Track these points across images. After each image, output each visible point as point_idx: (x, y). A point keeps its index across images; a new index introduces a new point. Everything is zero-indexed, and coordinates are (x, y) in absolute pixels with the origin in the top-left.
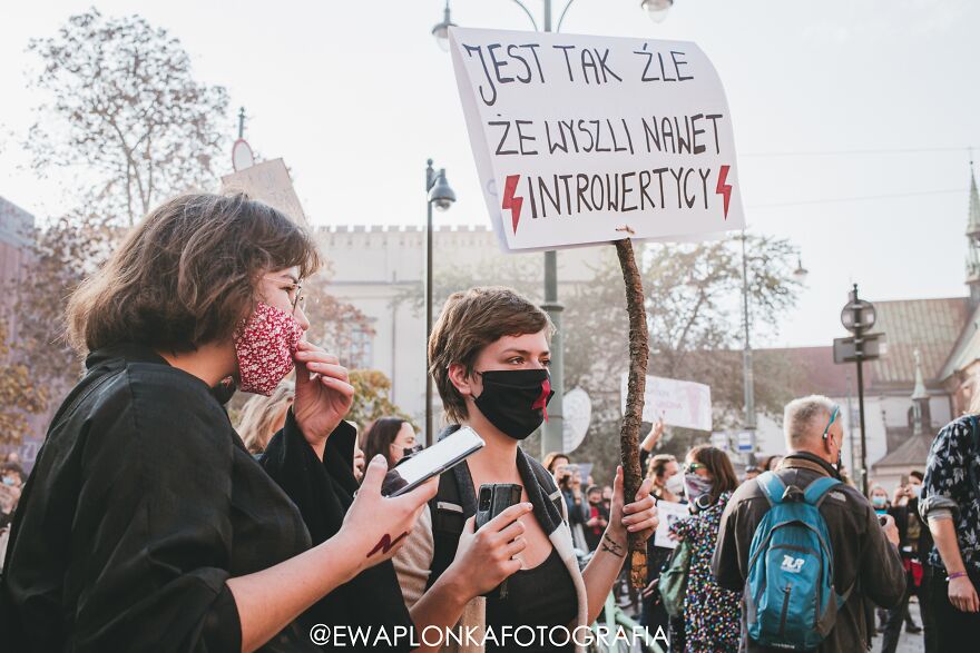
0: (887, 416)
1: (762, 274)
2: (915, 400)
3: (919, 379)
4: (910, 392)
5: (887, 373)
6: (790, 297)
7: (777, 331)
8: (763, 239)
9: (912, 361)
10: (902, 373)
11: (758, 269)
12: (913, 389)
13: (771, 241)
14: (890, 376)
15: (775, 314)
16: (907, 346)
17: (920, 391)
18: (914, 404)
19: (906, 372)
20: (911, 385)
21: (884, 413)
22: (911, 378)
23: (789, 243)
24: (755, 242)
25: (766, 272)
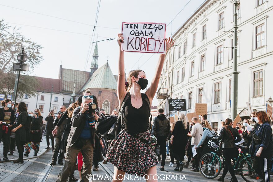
0: (64, 100)
1: (32, 53)
2: (72, 96)
3: (74, 91)
4: (71, 94)
5: (66, 89)
6: (38, 61)
7: (33, 70)
8: (34, 43)
9: (73, 86)
10: (70, 89)
11: (31, 52)
12: (72, 94)
13: (35, 45)
14: (67, 89)
15: (34, 65)
16: (73, 82)
17: (74, 94)
18: (71, 98)
19: (71, 89)
20: (72, 93)
21: (64, 99)
22: (72, 91)
23: (41, 46)
24: (31, 44)
25: (33, 53)
